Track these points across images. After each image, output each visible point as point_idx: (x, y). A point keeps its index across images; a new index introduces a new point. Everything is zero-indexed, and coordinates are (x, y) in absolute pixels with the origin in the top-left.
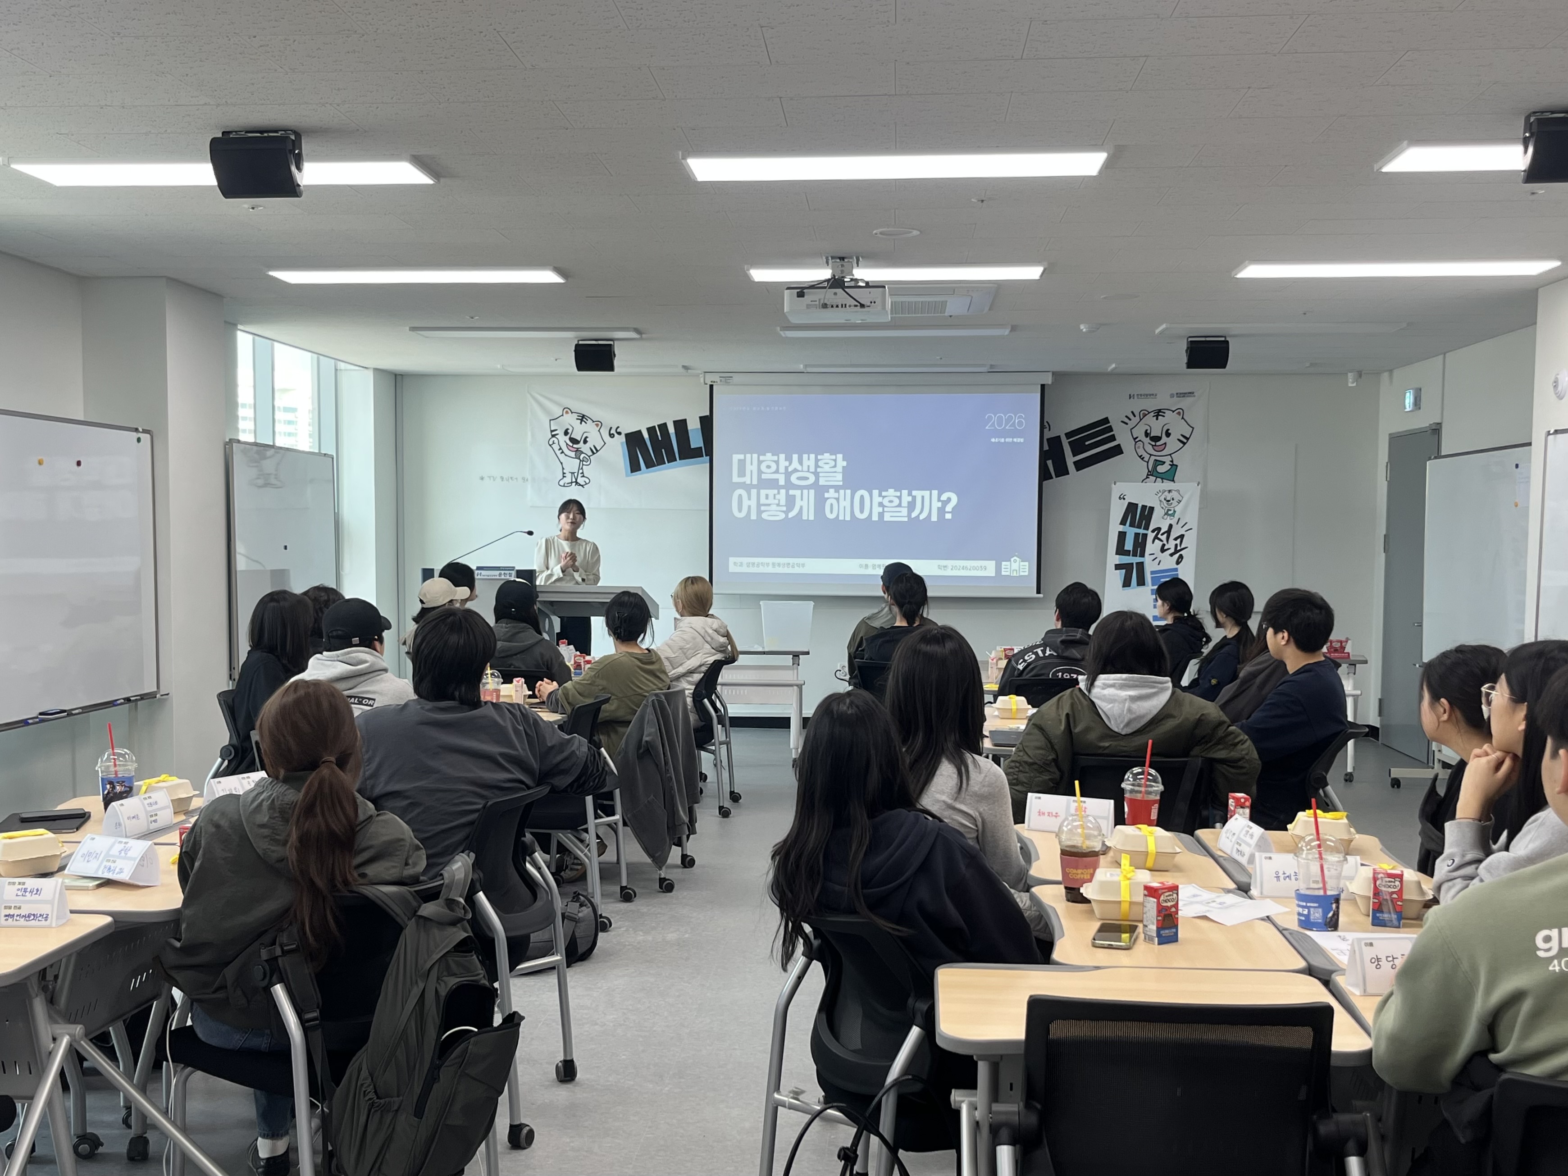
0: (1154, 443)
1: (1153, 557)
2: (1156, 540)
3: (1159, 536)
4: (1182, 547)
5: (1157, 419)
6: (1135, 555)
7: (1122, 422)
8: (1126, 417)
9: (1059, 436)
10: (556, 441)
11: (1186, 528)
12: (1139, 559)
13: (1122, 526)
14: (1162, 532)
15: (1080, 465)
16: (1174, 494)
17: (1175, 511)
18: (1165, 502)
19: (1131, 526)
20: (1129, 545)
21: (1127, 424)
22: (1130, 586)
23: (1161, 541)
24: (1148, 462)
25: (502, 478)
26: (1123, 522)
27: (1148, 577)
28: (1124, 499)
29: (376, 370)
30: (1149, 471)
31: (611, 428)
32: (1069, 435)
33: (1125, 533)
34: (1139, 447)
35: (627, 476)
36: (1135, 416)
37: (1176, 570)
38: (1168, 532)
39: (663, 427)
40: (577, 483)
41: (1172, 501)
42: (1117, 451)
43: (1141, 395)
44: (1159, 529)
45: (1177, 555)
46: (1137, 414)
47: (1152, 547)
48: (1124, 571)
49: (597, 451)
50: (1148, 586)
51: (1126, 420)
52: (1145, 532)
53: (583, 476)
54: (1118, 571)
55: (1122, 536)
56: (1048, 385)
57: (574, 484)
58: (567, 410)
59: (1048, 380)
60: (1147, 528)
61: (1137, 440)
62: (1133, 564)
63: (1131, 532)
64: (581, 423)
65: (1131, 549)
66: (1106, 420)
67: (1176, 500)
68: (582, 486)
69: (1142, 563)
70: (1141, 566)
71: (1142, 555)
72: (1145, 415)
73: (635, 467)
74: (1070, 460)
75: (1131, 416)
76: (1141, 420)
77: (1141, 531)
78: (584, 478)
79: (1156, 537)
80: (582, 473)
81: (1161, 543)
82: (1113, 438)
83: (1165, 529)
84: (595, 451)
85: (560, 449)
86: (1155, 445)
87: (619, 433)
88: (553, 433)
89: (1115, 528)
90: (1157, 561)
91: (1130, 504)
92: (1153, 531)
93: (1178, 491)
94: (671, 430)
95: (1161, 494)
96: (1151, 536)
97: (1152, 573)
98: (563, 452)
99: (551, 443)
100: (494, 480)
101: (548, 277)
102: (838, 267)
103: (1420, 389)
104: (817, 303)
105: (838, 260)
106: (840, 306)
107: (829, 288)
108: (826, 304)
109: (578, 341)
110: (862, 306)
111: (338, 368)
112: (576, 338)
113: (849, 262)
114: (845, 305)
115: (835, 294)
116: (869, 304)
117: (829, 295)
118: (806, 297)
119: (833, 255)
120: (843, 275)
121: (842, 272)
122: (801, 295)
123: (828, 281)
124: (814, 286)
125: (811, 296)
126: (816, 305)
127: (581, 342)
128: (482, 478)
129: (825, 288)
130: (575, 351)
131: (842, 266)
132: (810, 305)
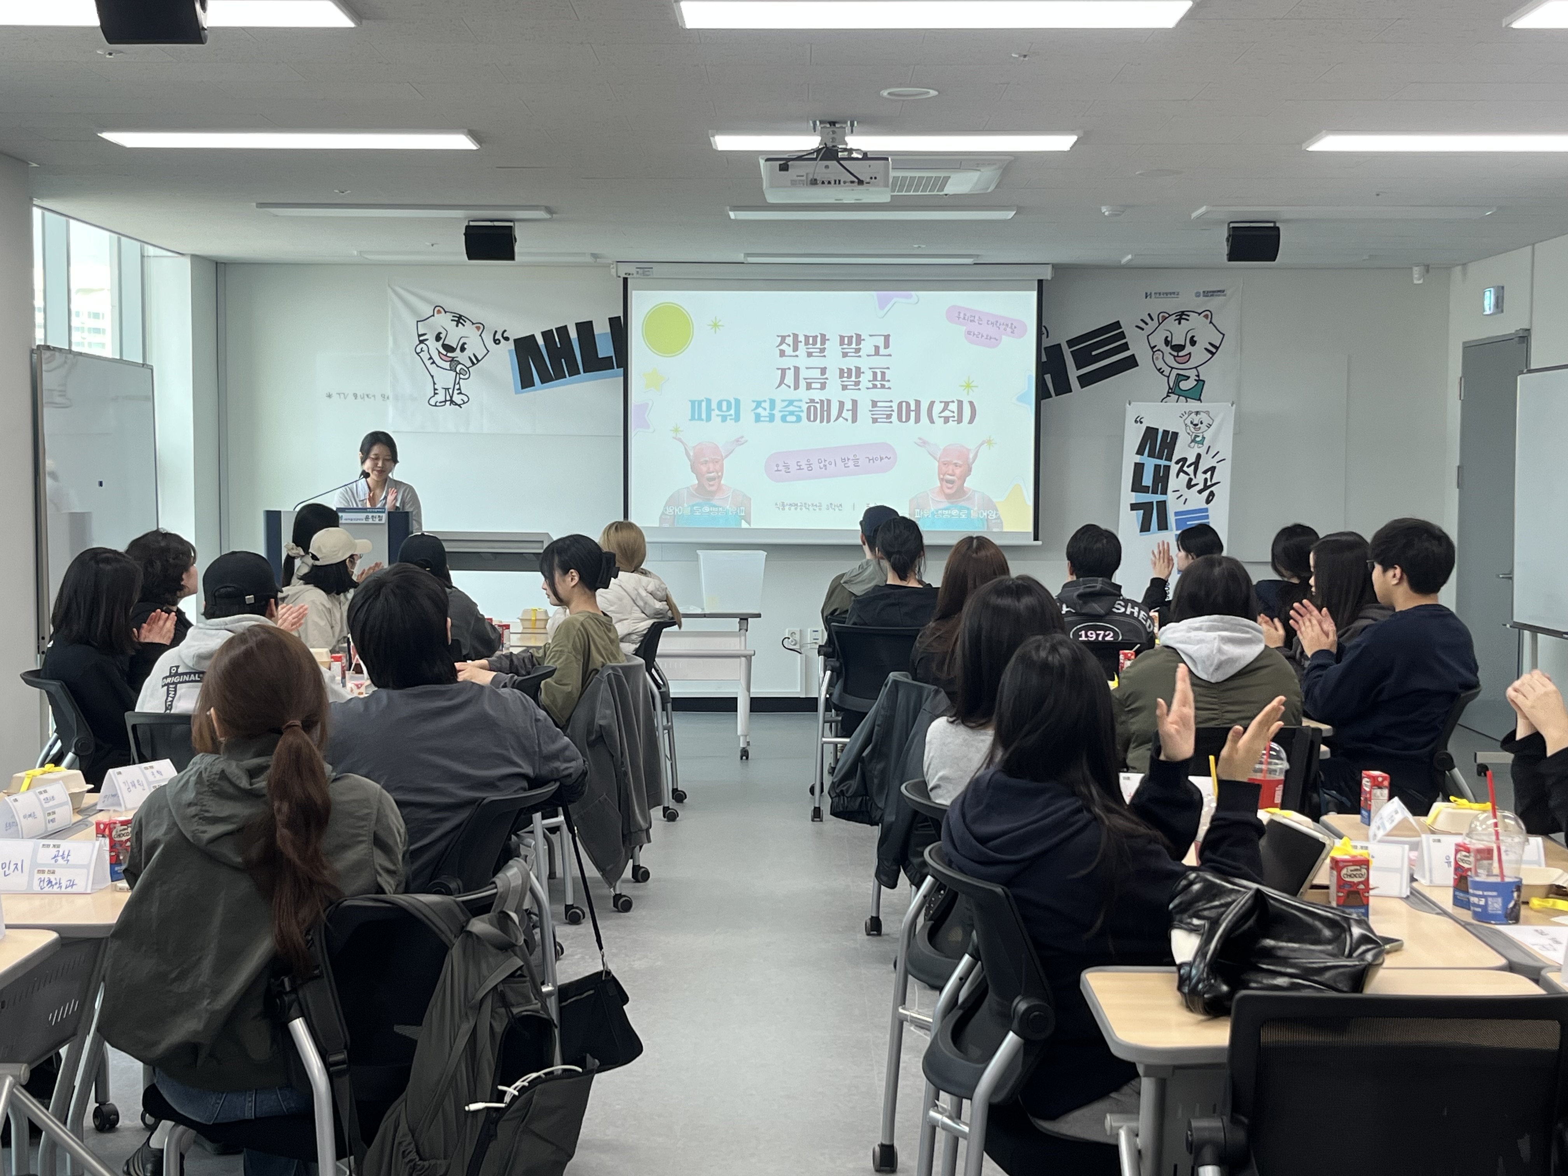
0: (1176, 354)
1: (1178, 494)
2: (1181, 474)
3: (1185, 468)
4: (1213, 482)
5: (1180, 323)
6: (1155, 492)
7: (1137, 327)
8: (1142, 320)
9: (1059, 345)
10: (425, 348)
11: (1218, 458)
12: (1160, 497)
13: (1139, 456)
14: (1188, 463)
15: (1086, 381)
16: (1203, 416)
17: (1204, 438)
18: (1191, 426)
19: (1149, 456)
20: (1147, 480)
21: (1143, 329)
22: (1149, 530)
23: (1188, 475)
24: (1168, 377)
25: (355, 396)
26: (1140, 452)
27: (1172, 519)
28: (1141, 422)
29: (195, 257)
30: (1170, 388)
31: (496, 332)
32: (1071, 343)
33: (1143, 464)
34: (1157, 358)
35: (516, 393)
36: (1152, 320)
37: (1206, 510)
38: (1196, 464)
39: (563, 331)
40: (452, 401)
41: (1200, 425)
42: (1131, 363)
43: (1160, 294)
44: (1185, 460)
45: (1207, 492)
46: (1155, 317)
47: (1176, 482)
48: (1142, 511)
49: (478, 361)
50: (1172, 530)
51: (1142, 325)
52: (1167, 463)
53: (461, 393)
54: (1135, 512)
55: (1139, 469)
56: (1047, 280)
57: (448, 403)
58: (439, 309)
59: (1047, 274)
60: (1169, 459)
61: (1154, 350)
62: (1152, 503)
63: (1150, 464)
64: (457, 326)
65: (1150, 484)
66: (1117, 325)
67: (1205, 424)
68: (459, 405)
69: (1165, 502)
70: (1162, 505)
71: (1164, 492)
72: (1165, 319)
73: (526, 382)
74: (1073, 374)
75: (1148, 320)
76: (1160, 324)
77: (1163, 462)
78: (461, 395)
79: (1181, 470)
80: (459, 389)
81: (1187, 477)
82: (1125, 347)
83: (1191, 459)
84: (475, 361)
85: (431, 358)
86: (1178, 356)
87: (507, 339)
88: (421, 338)
89: (1130, 458)
90: (1183, 499)
91: (1148, 428)
92: (1177, 463)
93: (1207, 413)
94: (573, 334)
95: (1187, 416)
96: (1175, 468)
97: (1177, 514)
98: (434, 362)
99: (418, 350)
100: (345, 398)
101: (461, 142)
102: (828, 133)
103: (1503, 288)
104: (804, 178)
105: (828, 126)
106: (833, 182)
107: (820, 160)
108: (816, 180)
109: (469, 221)
110: (861, 182)
111: (146, 254)
112: (465, 218)
113: (841, 127)
114: (839, 181)
115: (827, 167)
116: (868, 180)
117: (820, 169)
118: (790, 170)
119: (823, 119)
120: (834, 144)
121: (833, 139)
122: (784, 168)
123: (818, 151)
124: (801, 157)
125: (797, 170)
126: (803, 181)
127: (472, 224)
128: (329, 396)
129: (815, 159)
130: (465, 234)
131: (834, 132)
132: (795, 181)
